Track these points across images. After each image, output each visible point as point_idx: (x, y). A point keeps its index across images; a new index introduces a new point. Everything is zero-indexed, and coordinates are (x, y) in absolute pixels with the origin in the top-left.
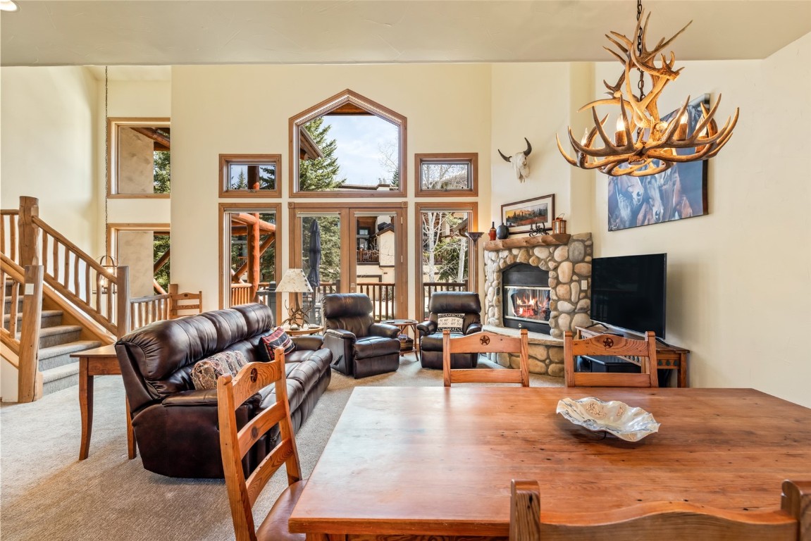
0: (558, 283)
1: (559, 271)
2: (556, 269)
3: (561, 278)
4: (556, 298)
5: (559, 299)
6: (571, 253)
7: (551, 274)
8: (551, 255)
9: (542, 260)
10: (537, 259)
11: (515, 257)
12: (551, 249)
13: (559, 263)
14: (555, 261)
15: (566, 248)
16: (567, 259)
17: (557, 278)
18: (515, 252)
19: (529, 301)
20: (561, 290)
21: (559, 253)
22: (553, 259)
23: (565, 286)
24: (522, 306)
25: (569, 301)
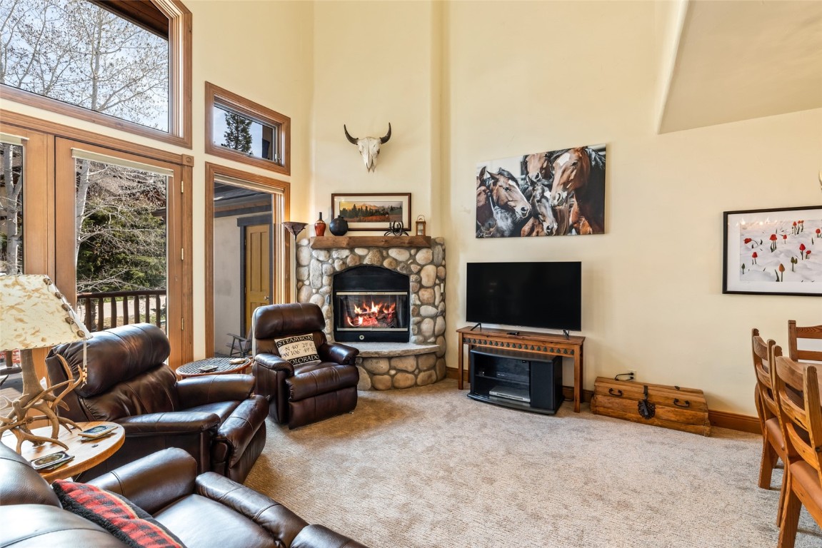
0: (422, 287)
1: (423, 274)
2: (419, 273)
3: (424, 282)
4: (418, 303)
5: (423, 304)
6: (436, 257)
7: (413, 278)
8: (412, 257)
9: (401, 262)
10: (394, 262)
11: (361, 258)
12: (413, 252)
13: (422, 267)
14: (418, 264)
15: (430, 251)
16: (432, 263)
17: (420, 282)
18: (359, 251)
19: (370, 308)
20: (425, 294)
21: (422, 256)
22: (415, 262)
23: (429, 290)
24: (361, 315)
25: (433, 305)
